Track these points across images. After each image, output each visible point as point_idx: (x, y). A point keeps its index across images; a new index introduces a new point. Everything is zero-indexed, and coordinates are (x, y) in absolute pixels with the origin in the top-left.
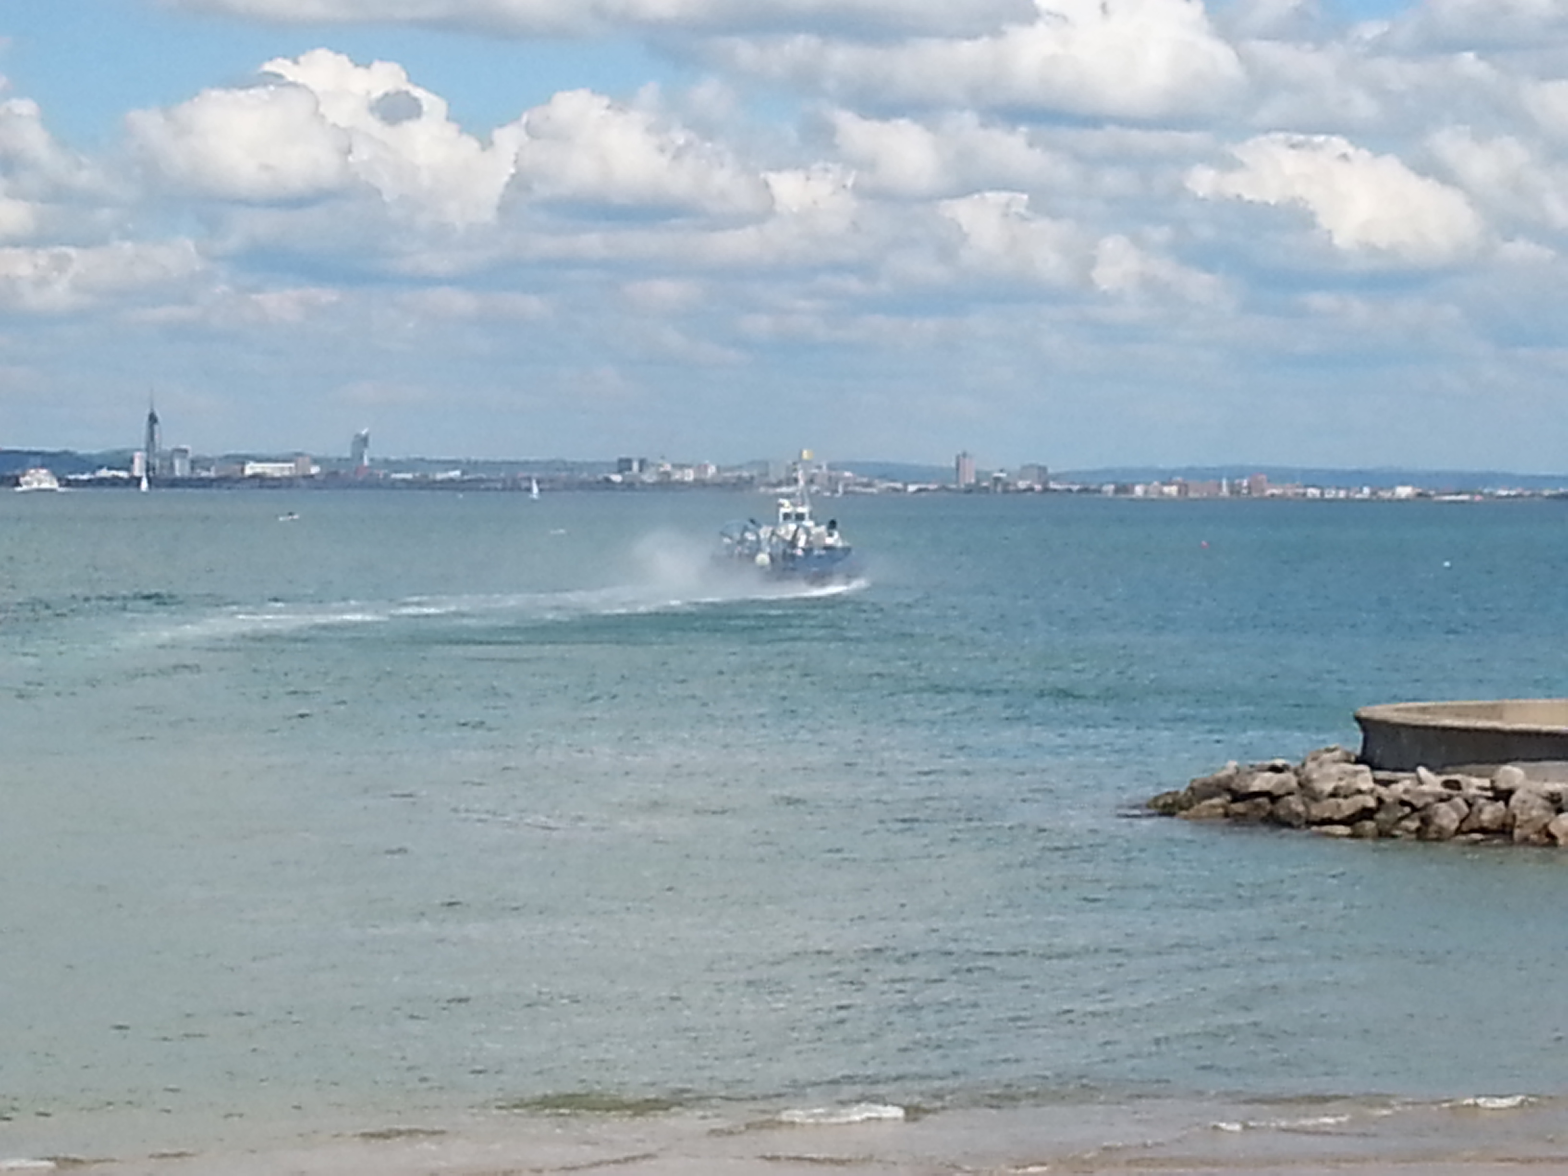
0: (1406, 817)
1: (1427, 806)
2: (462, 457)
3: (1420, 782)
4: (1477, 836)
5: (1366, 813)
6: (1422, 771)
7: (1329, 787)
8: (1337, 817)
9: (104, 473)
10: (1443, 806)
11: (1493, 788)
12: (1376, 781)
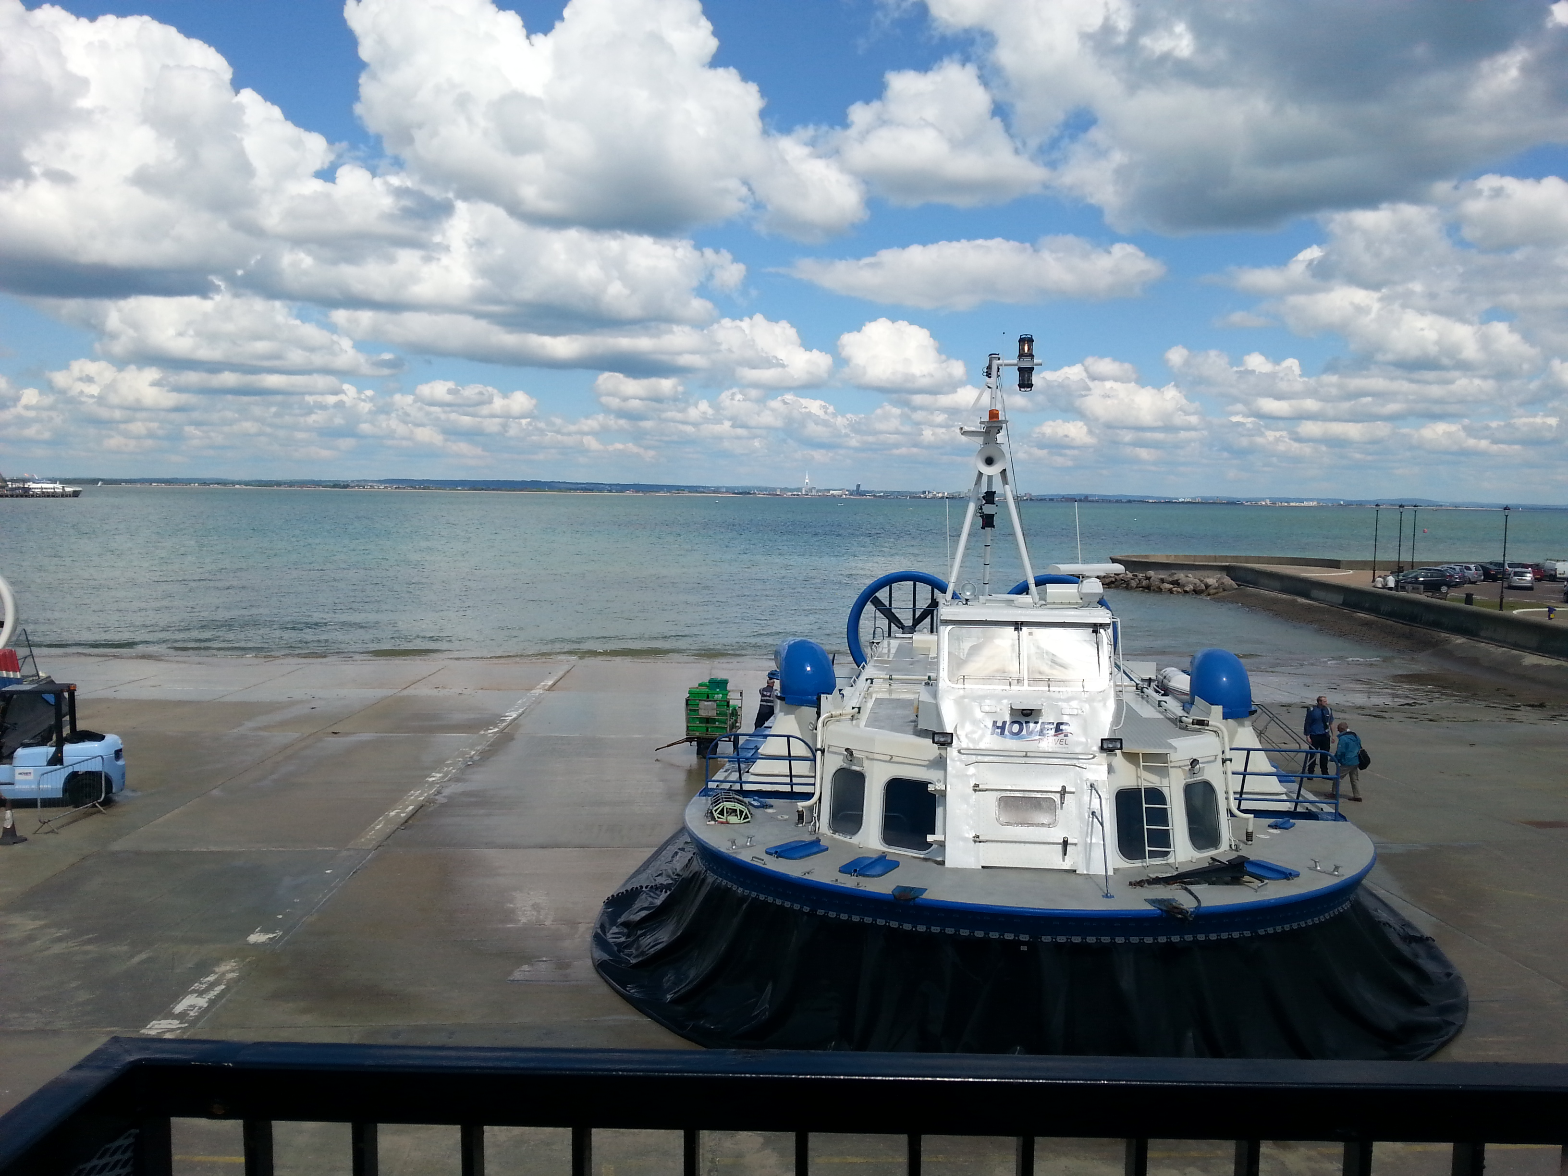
1: (1128, 581)
2: (884, 490)
3: (1127, 575)
4: (1141, 589)
5: (1112, 582)
9: (795, 493)
10: (1133, 581)
11: (1146, 577)
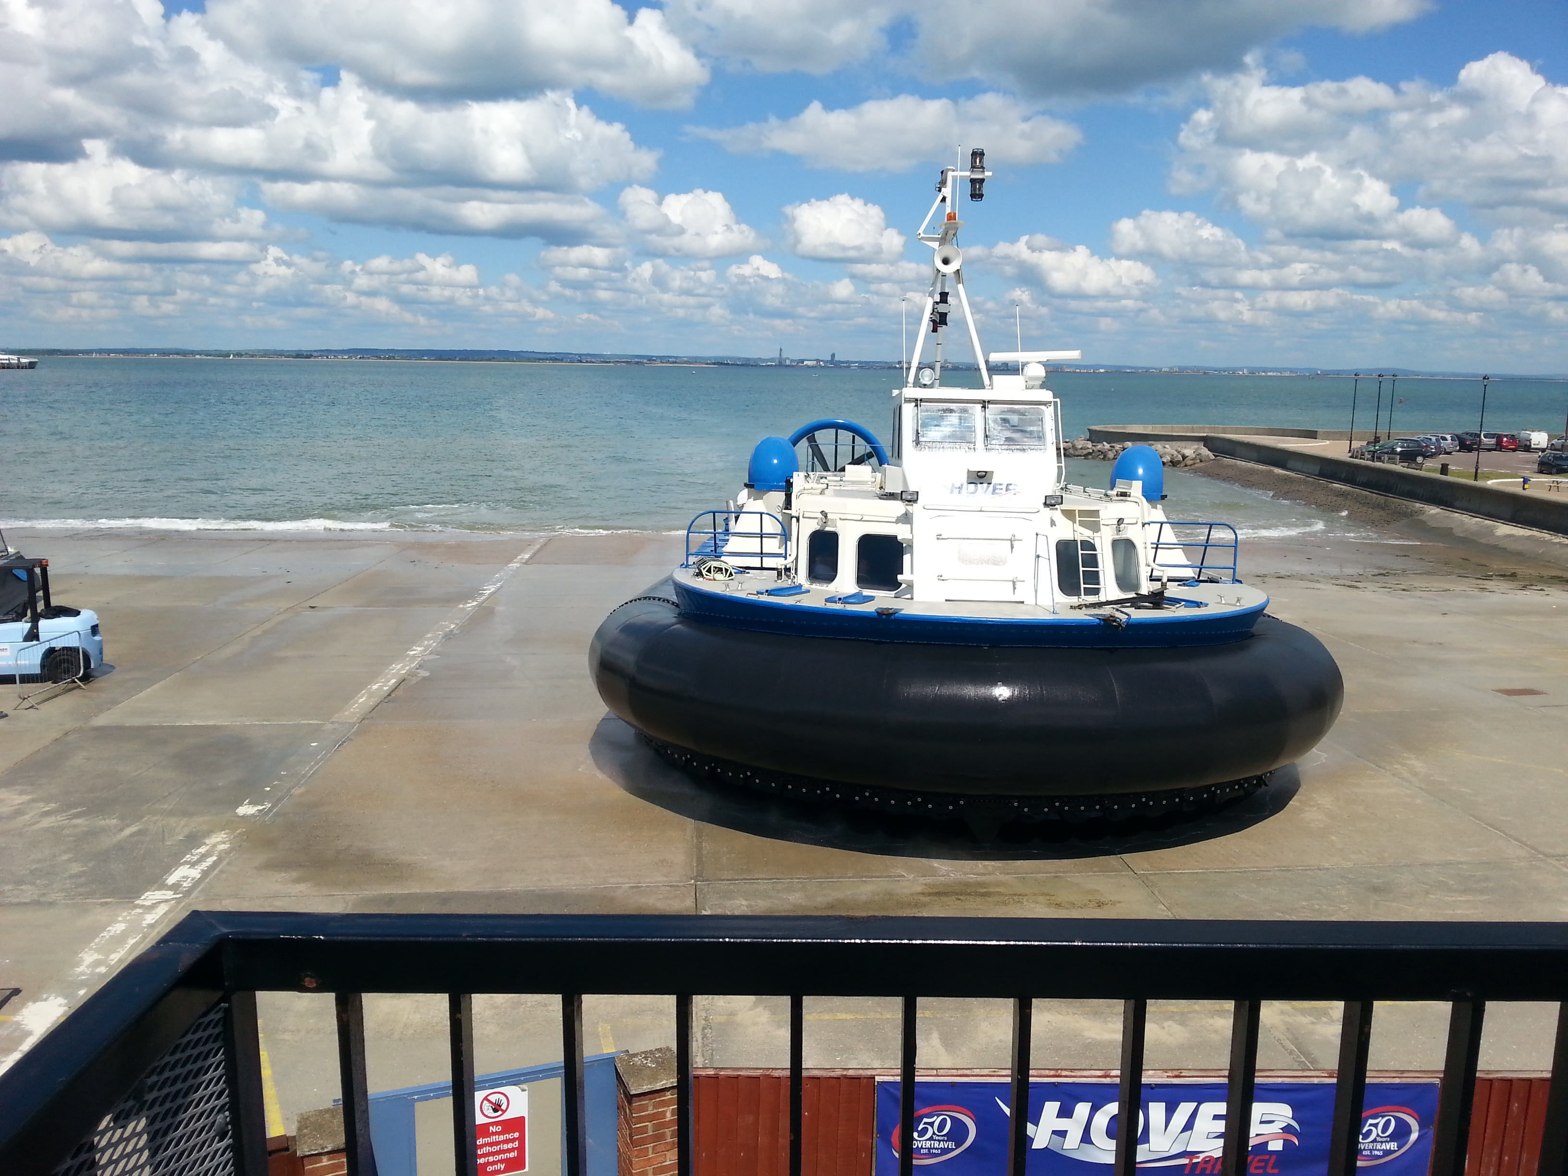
0: (1099, 455)
1: (1105, 452)
3: (1104, 446)
5: (1089, 454)
6: (1105, 443)
7: (1080, 447)
8: (1082, 455)
11: (1123, 448)
12: (1093, 446)
